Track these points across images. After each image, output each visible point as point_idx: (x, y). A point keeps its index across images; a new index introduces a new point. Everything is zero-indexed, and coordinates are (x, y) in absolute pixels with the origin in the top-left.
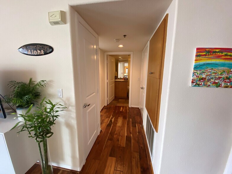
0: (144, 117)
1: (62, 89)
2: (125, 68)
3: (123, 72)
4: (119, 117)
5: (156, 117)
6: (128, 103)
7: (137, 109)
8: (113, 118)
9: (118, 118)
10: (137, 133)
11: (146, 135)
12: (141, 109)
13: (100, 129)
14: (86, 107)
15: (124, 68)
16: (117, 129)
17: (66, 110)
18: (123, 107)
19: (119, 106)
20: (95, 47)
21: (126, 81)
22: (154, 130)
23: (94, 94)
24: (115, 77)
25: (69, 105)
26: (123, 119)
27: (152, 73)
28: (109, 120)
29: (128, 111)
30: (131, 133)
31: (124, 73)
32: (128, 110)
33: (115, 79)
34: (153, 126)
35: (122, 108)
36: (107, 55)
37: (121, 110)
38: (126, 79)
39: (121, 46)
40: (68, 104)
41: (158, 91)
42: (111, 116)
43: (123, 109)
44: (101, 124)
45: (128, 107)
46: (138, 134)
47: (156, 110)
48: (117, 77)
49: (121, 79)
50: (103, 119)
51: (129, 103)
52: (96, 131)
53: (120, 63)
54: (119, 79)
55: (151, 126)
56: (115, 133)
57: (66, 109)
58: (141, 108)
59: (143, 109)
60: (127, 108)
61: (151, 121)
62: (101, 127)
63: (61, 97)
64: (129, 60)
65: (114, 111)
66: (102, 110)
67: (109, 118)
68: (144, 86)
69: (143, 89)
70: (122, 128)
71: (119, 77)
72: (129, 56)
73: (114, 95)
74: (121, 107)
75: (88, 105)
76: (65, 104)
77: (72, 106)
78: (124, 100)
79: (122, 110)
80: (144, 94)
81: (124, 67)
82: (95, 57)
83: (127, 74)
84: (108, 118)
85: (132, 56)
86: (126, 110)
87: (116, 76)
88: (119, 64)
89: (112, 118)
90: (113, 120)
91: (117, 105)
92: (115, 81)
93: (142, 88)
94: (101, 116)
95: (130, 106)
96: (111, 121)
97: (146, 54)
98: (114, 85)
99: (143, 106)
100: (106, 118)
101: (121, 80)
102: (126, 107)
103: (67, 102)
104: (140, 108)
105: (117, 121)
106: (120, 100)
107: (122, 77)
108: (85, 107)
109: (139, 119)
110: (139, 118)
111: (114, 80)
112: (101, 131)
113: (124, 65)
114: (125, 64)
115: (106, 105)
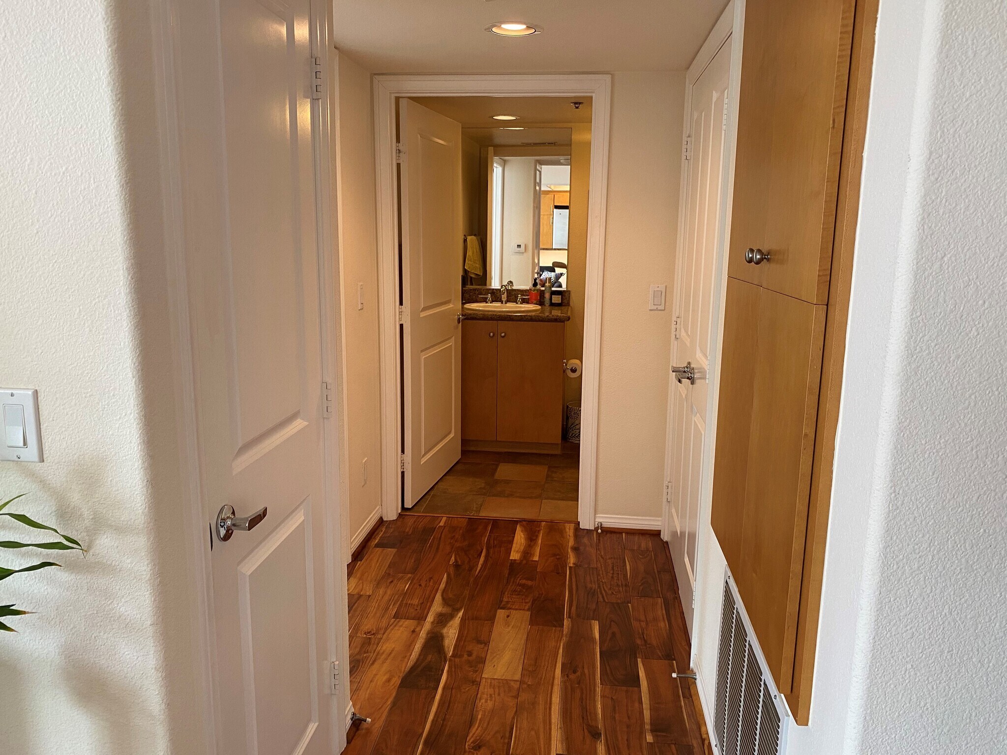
0: (696, 605)
1: (36, 393)
2: (546, 203)
3: (527, 238)
4: (501, 614)
5: (791, 608)
6: (572, 491)
7: (646, 543)
8: (452, 616)
9: (492, 619)
10: (642, 733)
11: (713, 740)
12: (678, 537)
13: (349, 709)
14: (236, 533)
15: (537, 207)
16: (485, 704)
17: (72, 567)
18: (532, 527)
19: (495, 523)
20: (302, 31)
21: (556, 313)
22: (781, 704)
23: (298, 424)
24: (466, 279)
25: (99, 524)
26: (532, 622)
27: (766, 257)
28: (423, 634)
29: (572, 560)
30: (596, 735)
31: (539, 243)
32: (576, 549)
33: (467, 297)
34: (767, 676)
35: (520, 538)
36: (397, 99)
37: (515, 556)
38: (556, 299)
39: (514, 29)
40: (86, 513)
41: (810, 401)
42: (437, 607)
43: (531, 538)
44: (356, 665)
45: (570, 530)
46: (649, 738)
47: (797, 546)
48: (484, 277)
49: (513, 295)
50: (368, 625)
51: (577, 490)
52: (312, 728)
53: (504, 164)
54: (496, 296)
55: (755, 673)
56: (470, 739)
57: (76, 552)
58: (674, 534)
59: (692, 537)
60: (562, 532)
61: (752, 637)
62: (354, 692)
63: (31, 453)
64: (576, 137)
65: (457, 566)
66: (358, 555)
67: (421, 618)
68: (699, 355)
69: (692, 380)
70: (523, 697)
71: (495, 284)
72: (577, 103)
73: (454, 434)
74: (511, 525)
75: (255, 521)
76: (64, 513)
77: (120, 530)
78: (538, 472)
79: (527, 553)
80: (696, 419)
81: (538, 196)
82: (305, 114)
83: (563, 258)
84: (410, 624)
85: (600, 113)
86: (557, 554)
87: (474, 268)
88: (497, 172)
89: (443, 620)
90: (451, 633)
91: (484, 514)
92: (468, 318)
93: (687, 374)
94: (354, 601)
95: (586, 521)
96: (435, 641)
97: (720, 99)
98: (454, 343)
99: (694, 515)
100: (396, 616)
101: (511, 307)
102: (554, 528)
103: (75, 498)
104: (665, 537)
105: (486, 643)
106: (505, 471)
107: (523, 283)
108: (227, 537)
109: (663, 625)
110: (661, 612)
111: (455, 306)
112: (357, 723)
113: (537, 183)
114: (545, 169)
115: (391, 513)
